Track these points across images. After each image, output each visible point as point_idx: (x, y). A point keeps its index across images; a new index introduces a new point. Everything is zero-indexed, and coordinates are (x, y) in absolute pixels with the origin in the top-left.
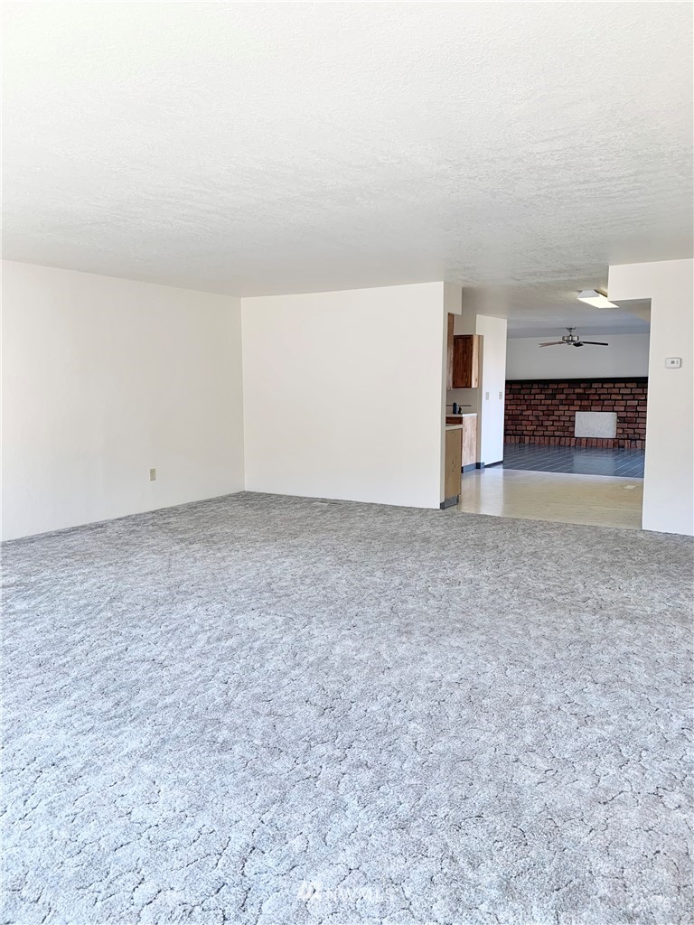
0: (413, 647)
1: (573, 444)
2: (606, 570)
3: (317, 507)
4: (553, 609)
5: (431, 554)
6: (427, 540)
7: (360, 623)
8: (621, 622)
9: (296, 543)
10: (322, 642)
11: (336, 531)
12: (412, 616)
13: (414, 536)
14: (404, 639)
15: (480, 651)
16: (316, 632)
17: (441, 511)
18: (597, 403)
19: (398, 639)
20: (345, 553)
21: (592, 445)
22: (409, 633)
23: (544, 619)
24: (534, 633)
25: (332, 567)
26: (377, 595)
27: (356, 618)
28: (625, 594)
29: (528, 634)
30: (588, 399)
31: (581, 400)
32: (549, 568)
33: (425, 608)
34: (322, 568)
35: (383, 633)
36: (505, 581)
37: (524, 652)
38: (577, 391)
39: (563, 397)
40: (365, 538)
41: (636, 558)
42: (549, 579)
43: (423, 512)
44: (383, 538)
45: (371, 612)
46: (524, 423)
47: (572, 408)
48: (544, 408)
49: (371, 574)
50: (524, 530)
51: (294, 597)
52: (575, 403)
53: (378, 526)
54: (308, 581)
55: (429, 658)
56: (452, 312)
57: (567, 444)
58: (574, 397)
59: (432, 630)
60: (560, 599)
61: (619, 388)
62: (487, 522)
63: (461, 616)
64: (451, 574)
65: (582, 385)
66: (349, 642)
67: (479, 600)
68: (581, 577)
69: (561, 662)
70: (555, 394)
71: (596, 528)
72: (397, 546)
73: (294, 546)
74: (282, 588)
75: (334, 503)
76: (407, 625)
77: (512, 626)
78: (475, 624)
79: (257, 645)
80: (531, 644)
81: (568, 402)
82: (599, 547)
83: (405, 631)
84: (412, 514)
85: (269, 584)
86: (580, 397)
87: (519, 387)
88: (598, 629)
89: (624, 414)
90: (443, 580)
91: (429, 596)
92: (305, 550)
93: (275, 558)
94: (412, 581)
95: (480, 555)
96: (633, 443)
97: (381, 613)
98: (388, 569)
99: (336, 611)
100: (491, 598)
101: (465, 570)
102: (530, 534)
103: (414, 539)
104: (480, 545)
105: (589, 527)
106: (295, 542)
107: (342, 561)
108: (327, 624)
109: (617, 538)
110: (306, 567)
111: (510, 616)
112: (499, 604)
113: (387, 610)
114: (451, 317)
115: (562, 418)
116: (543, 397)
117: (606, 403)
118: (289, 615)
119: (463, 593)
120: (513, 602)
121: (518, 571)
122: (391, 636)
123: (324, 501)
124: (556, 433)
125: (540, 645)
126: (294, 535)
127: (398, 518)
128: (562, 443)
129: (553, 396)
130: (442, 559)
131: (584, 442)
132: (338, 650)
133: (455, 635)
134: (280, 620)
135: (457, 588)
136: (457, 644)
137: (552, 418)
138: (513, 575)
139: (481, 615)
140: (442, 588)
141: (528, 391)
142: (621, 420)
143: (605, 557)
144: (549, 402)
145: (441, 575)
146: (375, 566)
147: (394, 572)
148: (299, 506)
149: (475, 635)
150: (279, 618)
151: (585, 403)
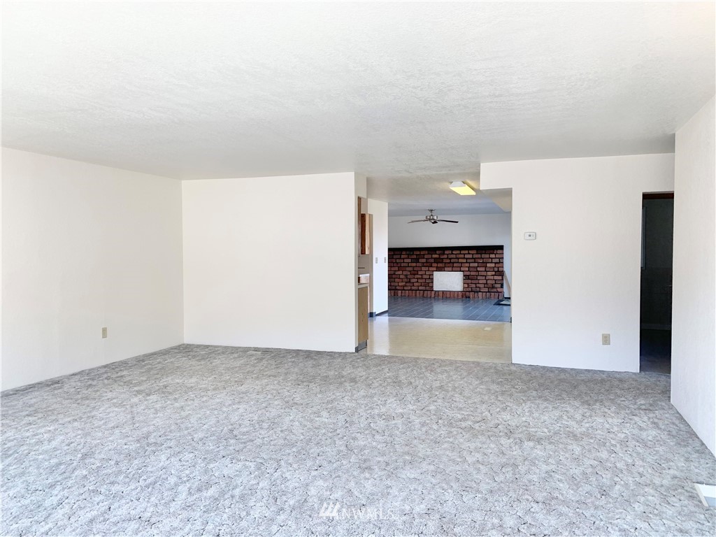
0: (378, 482)
1: (433, 296)
2: (500, 398)
3: (252, 355)
4: (475, 436)
5: (362, 393)
6: (353, 380)
7: (325, 464)
8: (531, 444)
9: (244, 390)
10: (297, 485)
11: (275, 376)
12: (366, 452)
13: (343, 377)
14: (367, 475)
15: (434, 481)
16: (287, 475)
17: (357, 354)
18: (449, 265)
19: (362, 475)
20: (290, 396)
21: (447, 296)
22: (369, 468)
23: (472, 446)
24: (470, 459)
25: (282, 411)
26: (330, 434)
27: (319, 458)
28: (524, 419)
29: (465, 460)
30: (442, 262)
31: (437, 263)
32: (458, 400)
33: (374, 443)
34: (274, 412)
35: (348, 471)
36: (428, 413)
37: (470, 478)
38: (434, 256)
39: (424, 260)
40: (303, 382)
41: (517, 387)
42: (461, 409)
43: (343, 355)
44: (318, 380)
45: (330, 451)
46: (396, 280)
47: (431, 269)
48: (411, 269)
49: (318, 414)
50: (426, 367)
51: (258, 441)
52: (434, 265)
53: (310, 370)
54: (265, 425)
55: (394, 491)
56: (360, 196)
57: (429, 296)
58: (432, 261)
59: (387, 464)
60: (477, 426)
61: (464, 254)
62: (395, 362)
63: (407, 449)
64: (383, 410)
65: (437, 252)
66: (321, 483)
67: (414, 432)
68: (484, 406)
69: (502, 485)
70: (418, 259)
71: (478, 364)
72: (331, 387)
73: (243, 393)
74: (244, 434)
75: (266, 351)
76: (365, 461)
77: (450, 454)
78: (420, 455)
79: (237, 492)
80: (471, 469)
81: (428, 264)
82: (486, 379)
83: (365, 467)
84: (334, 358)
85: (231, 431)
86: (437, 261)
88: (516, 452)
89: (468, 273)
90: (380, 416)
91: (374, 432)
92: (254, 396)
93: (230, 405)
94: (355, 418)
95: (401, 391)
96: (476, 294)
97: (339, 452)
98: (332, 408)
99: (299, 452)
100: (424, 429)
101: (393, 406)
102: (431, 371)
103: (343, 379)
104: (397, 383)
105: (473, 363)
106: (243, 388)
107: (290, 405)
108: (295, 466)
109: (497, 372)
110: (260, 412)
111: (446, 445)
112: (432, 435)
113: (343, 448)
114: (359, 199)
115: (425, 277)
116: (410, 261)
117: (455, 265)
118: (259, 460)
119: (400, 426)
120: (442, 432)
121: (435, 404)
122: (355, 473)
123: (256, 349)
124: (420, 288)
125: (479, 470)
126: (240, 383)
127: (324, 362)
128: (425, 295)
129: (417, 261)
130: (372, 397)
131: (441, 294)
132: (313, 491)
133: (408, 467)
134: (252, 465)
135: (394, 422)
136: (412, 476)
137: (416, 276)
138: (432, 407)
139: (422, 446)
140: (381, 423)
141: (399, 256)
142: (466, 277)
143: (494, 387)
144: (414, 264)
145: (376, 411)
146: (319, 407)
147: (337, 412)
148: (236, 355)
149: (425, 466)
150: (250, 464)
151: (440, 265)
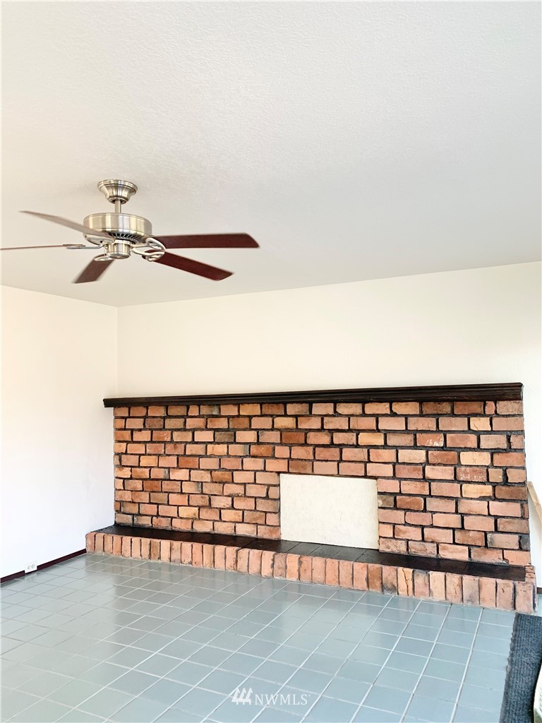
18: (326, 454)
30: (306, 444)
31: (291, 446)
38: (282, 422)
39: (250, 437)
46: (174, 499)
47: (272, 465)
48: (213, 464)
52: (279, 452)
58: (274, 437)
61: (377, 416)
70: (235, 431)
81: (262, 450)
86: (289, 438)
87: (161, 412)
89: (393, 486)
115: (252, 491)
116: (207, 436)
117: (348, 453)
129: (230, 437)
137: (230, 489)
141: (178, 423)
142: (391, 501)
144: (221, 449)
151: (299, 452)
